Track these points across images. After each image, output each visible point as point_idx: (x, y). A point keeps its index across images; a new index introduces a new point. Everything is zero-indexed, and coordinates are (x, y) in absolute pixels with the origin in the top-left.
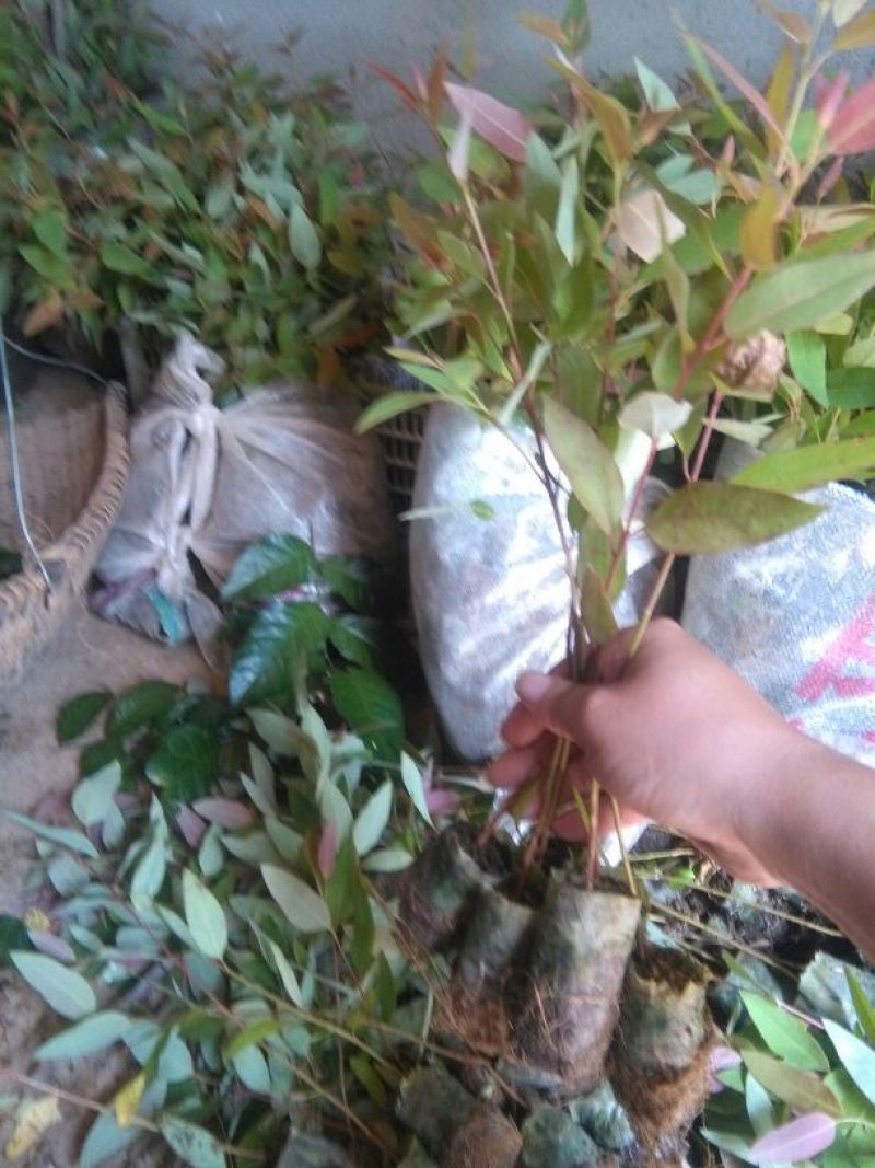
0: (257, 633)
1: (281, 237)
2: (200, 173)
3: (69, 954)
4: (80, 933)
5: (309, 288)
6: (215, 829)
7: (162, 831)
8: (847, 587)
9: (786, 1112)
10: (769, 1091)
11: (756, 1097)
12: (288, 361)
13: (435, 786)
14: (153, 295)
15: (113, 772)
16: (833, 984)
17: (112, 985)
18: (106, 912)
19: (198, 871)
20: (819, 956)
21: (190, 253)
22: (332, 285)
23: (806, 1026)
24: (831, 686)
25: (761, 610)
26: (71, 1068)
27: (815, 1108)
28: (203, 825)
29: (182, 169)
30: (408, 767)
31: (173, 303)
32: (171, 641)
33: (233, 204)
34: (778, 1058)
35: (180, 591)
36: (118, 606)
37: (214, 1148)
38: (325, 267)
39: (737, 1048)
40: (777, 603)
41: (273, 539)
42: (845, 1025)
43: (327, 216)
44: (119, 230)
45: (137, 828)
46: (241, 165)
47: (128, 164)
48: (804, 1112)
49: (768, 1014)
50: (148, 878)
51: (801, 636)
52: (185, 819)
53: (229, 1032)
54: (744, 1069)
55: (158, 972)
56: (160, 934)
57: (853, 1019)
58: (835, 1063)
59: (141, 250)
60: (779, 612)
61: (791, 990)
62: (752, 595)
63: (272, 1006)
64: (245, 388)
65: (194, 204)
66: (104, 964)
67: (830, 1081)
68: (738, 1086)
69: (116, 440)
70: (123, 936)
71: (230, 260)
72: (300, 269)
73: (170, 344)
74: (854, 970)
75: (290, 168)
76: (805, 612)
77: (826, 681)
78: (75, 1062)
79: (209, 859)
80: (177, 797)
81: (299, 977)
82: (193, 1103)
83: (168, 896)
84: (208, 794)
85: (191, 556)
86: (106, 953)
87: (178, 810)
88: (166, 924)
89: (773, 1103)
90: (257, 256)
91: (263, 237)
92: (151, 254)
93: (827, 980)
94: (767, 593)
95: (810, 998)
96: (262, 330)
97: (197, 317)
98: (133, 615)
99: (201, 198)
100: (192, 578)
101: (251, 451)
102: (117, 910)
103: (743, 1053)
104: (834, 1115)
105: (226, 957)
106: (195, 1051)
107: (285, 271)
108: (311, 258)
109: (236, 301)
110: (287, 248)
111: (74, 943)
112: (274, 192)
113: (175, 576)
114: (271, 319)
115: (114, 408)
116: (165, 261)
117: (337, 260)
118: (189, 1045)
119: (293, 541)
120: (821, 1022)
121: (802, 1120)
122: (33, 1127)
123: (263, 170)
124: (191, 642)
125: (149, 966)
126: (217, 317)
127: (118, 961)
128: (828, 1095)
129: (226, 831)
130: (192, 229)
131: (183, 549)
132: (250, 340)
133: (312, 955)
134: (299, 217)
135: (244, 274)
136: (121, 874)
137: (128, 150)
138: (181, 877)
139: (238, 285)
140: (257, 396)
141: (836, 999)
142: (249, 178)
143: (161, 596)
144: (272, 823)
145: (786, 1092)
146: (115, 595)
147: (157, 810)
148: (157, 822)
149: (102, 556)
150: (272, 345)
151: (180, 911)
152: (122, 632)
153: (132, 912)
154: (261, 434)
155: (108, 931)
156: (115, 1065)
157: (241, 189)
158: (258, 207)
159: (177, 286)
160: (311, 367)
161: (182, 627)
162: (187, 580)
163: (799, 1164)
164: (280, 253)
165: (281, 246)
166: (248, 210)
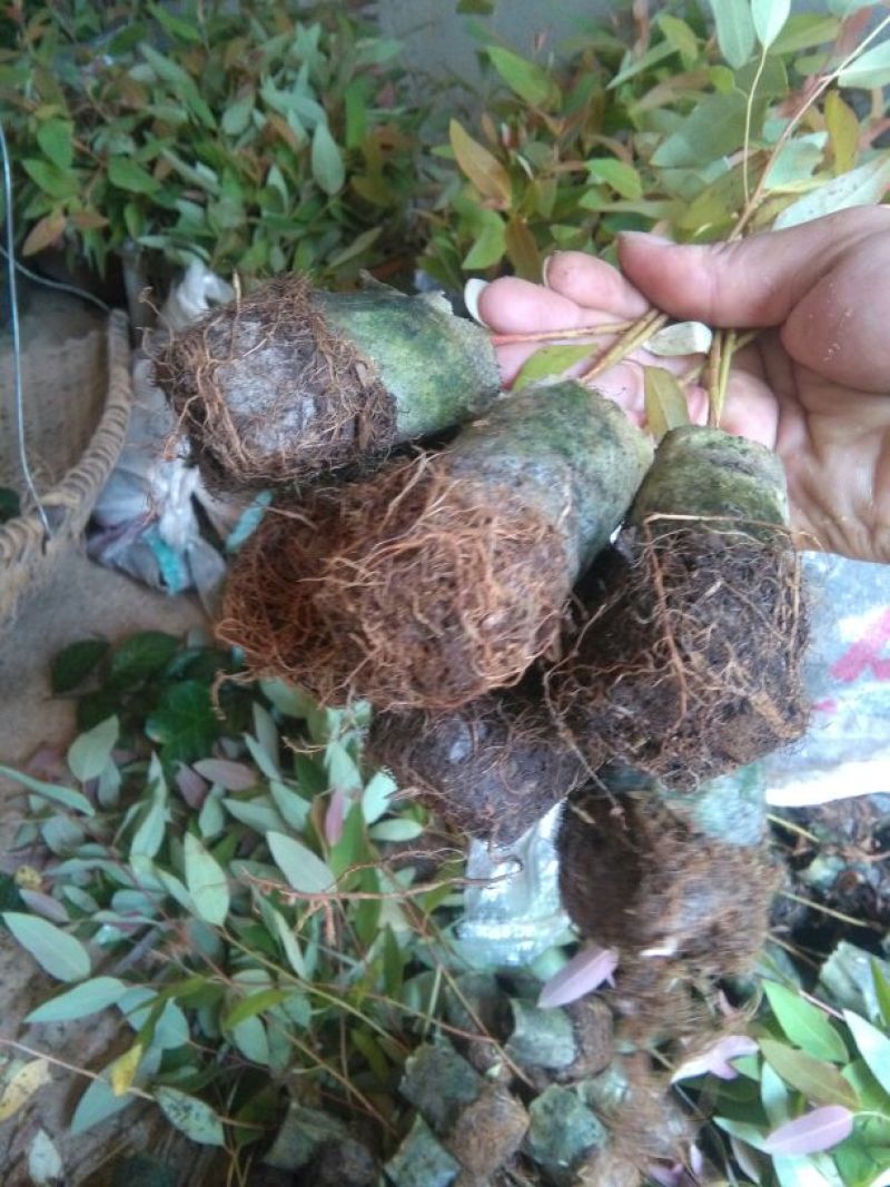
1: (302, 159)
2: (216, 83)
3: (62, 914)
4: (74, 894)
5: (329, 217)
6: (216, 791)
7: (162, 791)
9: (801, 1101)
10: (784, 1080)
11: (772, 1086)
14: (163, 218)
15: (111, 727)
16: (855, 974)
17: (104, 946)
18: (102, 871)
19: (198, 834)
20: (842, 946)
21: (203, 174)
22: (356, 215)
23: (826, 1016)
24: (868, 669)
26: (62, 1030)
27: (830, 1101)
28: (203, 786)
29: (197, 79)
31: (182, 226)
32: (172, 591)
33: (251, 121)
34: (796, 1048)
35: (182, 538)
36: (116, 551)
37: (212, 1120)
38: (347, 194)
39: (755, 1038)
42: (865, 1015)
43: (352, 140)
44: (128, 146)
45: (134, 789)
46: (262, 77)
47: (139, 73)
48: (822, 1103)
49: (791, 1006)
50: (147, 839)
51: (842, 615)
52: (185, 777)
53: (228, 1003)
54: (761, 1058)
55: (153, 935)
56: (158, 897)
57: (874, 1010)
58: (855, 1055)
59: (152, 165)
60: (821, 589)
61: (810, 978)
63: (273, 975)
65: (210, 121)
66: (98, 926)
67: (848, 1073)
68: (753, 1075)
69: (118, 373)
70: (119, 898)
71: (247, 182)
72: (322, 196)
73: (178, 272)
74: (877, 961)
75: (313, 84)
76: (847, 590)
77: (864, 662)
78: (66, 1025)
79: (210, 822)
80: (176, 756)
81: (303, 946)
82: (189, 1071)
83: (167, 858)
84: (209, 755)
85: (194, 499)
86: (101, 916)
87: (178, 768)
88: (166, 890)
89: (789, 1091)
90: (275, 178)
91: (283, 158)
92: (161, 172)
93: (850, 970)
95: (830, 986)
96: (278, 261)
97: (209, 243)
98: (132, 562)
99: (218, 115)
100: (195, 526)
102: (114, 871)
103: (761, 1041)
104: (851, 1107)
105: (227, 924)
106: (192, 1018)
107: (305, 196)
108: (334, 185)
109: (252, 227)
110: (308, 174)
111: (66, 901)
112: (296, 109)
113: (178, 522)
114: (289, 249)
115: (116, 339)
116: (174, 179)
117: (361, 185)
118: (185, 1011)
120: (841, 1013)
121: (821, 1113)
122: (23, 1090)
123: (284, 85)
124: (191, 592)
125: (147, 928)
126: (230, 244)
127: (113, 924)
128: (845, 1086)
129: (228, 794)
130: (206, 147)
131: (187, 494)
132: (265, 271)
134: (323, 139)
135: (261, 198)
136: (118, 836)
137: (139, 58)
138: (182, 841)
139: (254, 211)
141: (858, 990)
142: (270, 92)
143: (163, 543)
144: (278, 788)
145: (802, 1082)
146: (113, 539)
147: (155, 769)
148: (156, 782)
149: (101, 498)
151: (180, 874)
152: (120, 580)
153: (130, 874)
155: (104, 891)
156: (107, 1029)
157: (260, 105)
158: (278, 125)
159: (188, 209)
161: (183, 576)
162: (190, 527)
163: (814, 1156)
164: (301, 177)
165: (301, 167)
166: (268, 126)
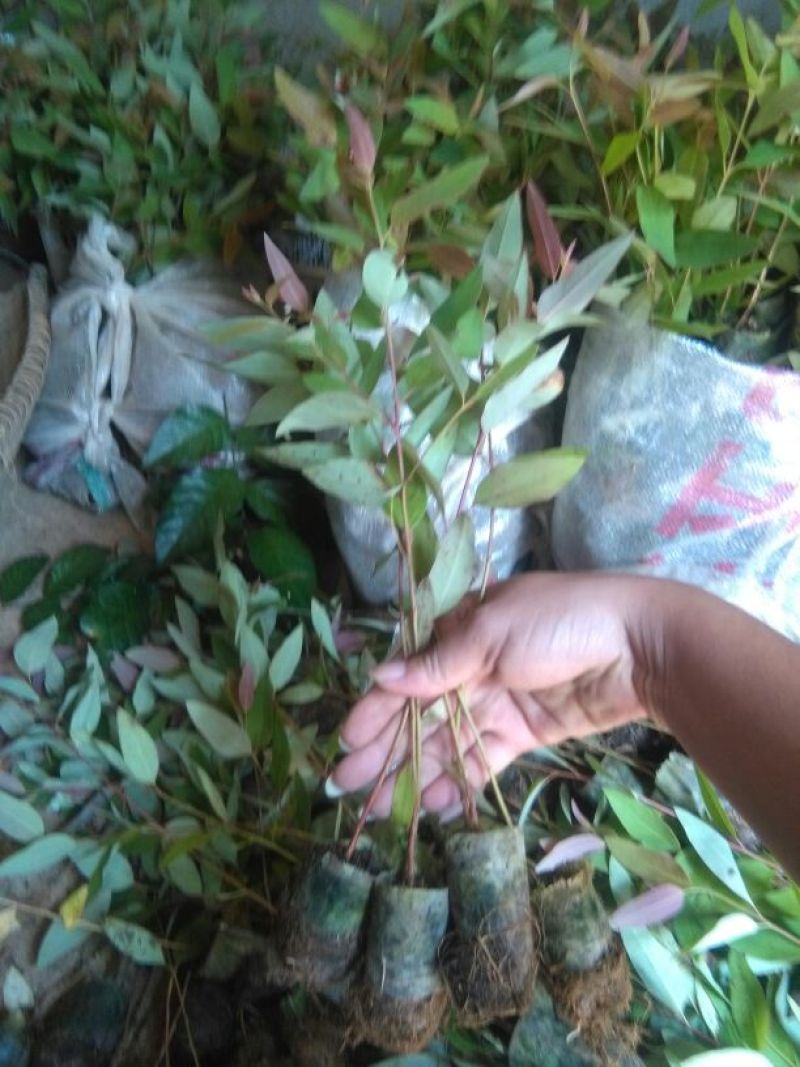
0: (177, 498)
1: (183, 117)
2: (104, 54)
3: (19, 787)
4: (28, 769)
5: (210, 167)
6: (146, 673)
7: (97, 676)
8: (701, 434)
9: (643, 886)
10: (629, 871)
11: (618, 875)
12: (194, 240)
13: (342, 628)
14: (66, 178)
15: (51, 627)
16: (684, 778)
17: (61, 811)
18: (50, 750)
19: (133, 712)
20: (673, 756)
21: (97, 136)
22: (234, 164)
23: (660, 815)
24: (687, 525)
25: (626, 459)
26: (26, 884)
27: (667, 881)
28: (135, 671)
29: (87, 53)
30: (318, 612)
31: (83, 184)
32: (100, 508)
33: (135, 86)
34: (637, 842)
35: (105, 461)
36: (49, 477)
37: (152, 943)
38: (225, 146)
39: (601, 836)
40: (639, 452)
41: (189, 410)
42: (695, 812)
43: (225, 94)
44: (31, 115)
45: (76, 675)
46: (141, 47)
47: (32, 49)
48: (656, 884)
49: (628, 805)
50: (86, 717)
51: (661, 481)
52: (119, 665)
53: (164, 845)
54: (608, 853)
55: (99, 799)
56: (100, 767)
57: (701, 806)
58: (685, 843)
59: (53, 131)
60: (640, 460)
61: (649, 786)
62: (618, 446)
63: (202, 822)
64: (156, 268)
65: (99, 88)
66: (50, 795)
67: (681, 859)
68: (603, 868)
69: (37, 321)
70: (65, 769)
71: (134, 141)
72: (202, 150)
73: (83, 226)
75: (188, 49)
76: (664, 459)
77: (681, 522)
78: (29, 879)
79: (142, 700)
80: (110, 646)
81: (225, 798)
82: (135, 908)
83: (105, 731)
84: (140, 643)
85: (113, 426)
86: (50, 783)
87: (112, 658)
88: (104, 758)
89: (633, 880)
90: (160, 136)
91: (165, 118)
92: (60, 138)
93: (680, 775)
94: (631, 444)
95: (665, 790)
96: (170, 210)
97: (108, 198)
98: (64, 485)
99: (105, 82)
100: (117, 450)
101: (165, 327)
102: (60, 747)
103: (607, 839)
104: (682, 887)
105: (159, 782)
106: (136, 865)
107: (187, 152)
108: (212, 138)
109: (144, 183)
110: (189, 130)
111: (23, 778)
112: (175, 75)
113: (100, 448)
114: (177, 198)
115: (36, 290)
116: (73, 145)
117: (237, 138)
118: (130, 860)
119: (207, 411)
120: (673, 811)
121: (657, 892)
123: (162, 52)
124: (119, 508)
125: (92, 795)
126: (125, 197)
127: (64, 791)
128: (679, 871)
129: (157, 675)
130: (99, 112)
131: (106, 422)
132: (158, 219)
133: (237, 777)
134: (199, 102)
135: (149, 155)
136: (60, 715)
137: (33, 35)
138: (116, 716)
139: (143, 167)
140: (168, 273)
141: (687, 791)
142: (149, 58)
143: (89, 466)
144: (195, 664)
145: (642, 870)
146: (46, 467)
147: (92, 659)
148: (92, 668)
149: (29, 430)
150: (179, 223)
151: (116, 745)
152: (57, 502)
153: (73, 747)
154: (173, 310)
155: (53, 765)
156: (66, 879)
157: (142, 71)
158: (159, 89)
159: (86, 169)
160: (217, 245)
161: (110, 495)
162: (112, 450)
163: (654, 929)
164: (183, 134)
165: (183, 126)
166: (150, 91)
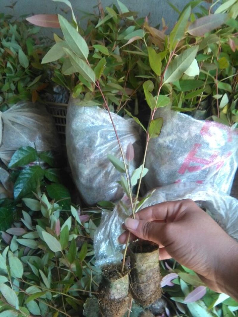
1: (16, 60)
5: (26, 74)
8: (188, 142)
9: (192, 287)
10: (186, 283)
11: (183, 285)
12: (22, 96)
13: (81, 215)
22: (34, 73)
24: (187, 170)
25: (167, 151)
27: (199, 285)
30: (73, 210)
34: (188, 273)
38: (30, 68)
39: (177, 273)
40: (171, 149)
41: (23, 148)
43: (30, 53)
46: (2, 39)
48: (197, 286)
51: (178, 157)
52: (4, 236)
60: (171, 151)
62: (164, 147)
64: (9, 105)
68: (178, 284)
71: (1, 67)
72: (23, 69)
75: (16, 40)
76: (178, 150)
77: (186, 168)
79: (14, 247)
87: (1, 234)
89: (188, 285)
90: (9, 65)
91: (10, 60)
94: (168, 146)
96: (13, 87)
101: (13, 123)
107: (18, 70)
108: (26, 65)
109: (4, 79)
110: (19, 63)
112: (12, 47)
114: (16, 84)
117: (34, 65)
119: (30, 148)
121: (198, 288)
123: (8, 41)
129: (18, 237)
132: (9, 91)
134: (21, 53)
135: (5, 71)
139: (4, 74)
140: (14, 107)
142: (4, 43)
145: (191, 282)
150: (17, 91)
154: (16, 118)
157: (2, 46)
158: (8, 51)
160: (29, 97)
163: (198, 301)
164: (16, 64)
165: (16, 62)
166: (5, 52)
